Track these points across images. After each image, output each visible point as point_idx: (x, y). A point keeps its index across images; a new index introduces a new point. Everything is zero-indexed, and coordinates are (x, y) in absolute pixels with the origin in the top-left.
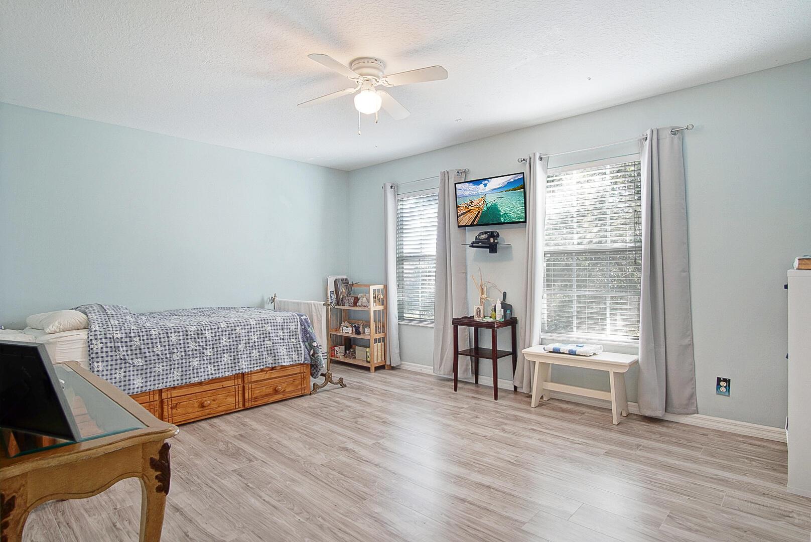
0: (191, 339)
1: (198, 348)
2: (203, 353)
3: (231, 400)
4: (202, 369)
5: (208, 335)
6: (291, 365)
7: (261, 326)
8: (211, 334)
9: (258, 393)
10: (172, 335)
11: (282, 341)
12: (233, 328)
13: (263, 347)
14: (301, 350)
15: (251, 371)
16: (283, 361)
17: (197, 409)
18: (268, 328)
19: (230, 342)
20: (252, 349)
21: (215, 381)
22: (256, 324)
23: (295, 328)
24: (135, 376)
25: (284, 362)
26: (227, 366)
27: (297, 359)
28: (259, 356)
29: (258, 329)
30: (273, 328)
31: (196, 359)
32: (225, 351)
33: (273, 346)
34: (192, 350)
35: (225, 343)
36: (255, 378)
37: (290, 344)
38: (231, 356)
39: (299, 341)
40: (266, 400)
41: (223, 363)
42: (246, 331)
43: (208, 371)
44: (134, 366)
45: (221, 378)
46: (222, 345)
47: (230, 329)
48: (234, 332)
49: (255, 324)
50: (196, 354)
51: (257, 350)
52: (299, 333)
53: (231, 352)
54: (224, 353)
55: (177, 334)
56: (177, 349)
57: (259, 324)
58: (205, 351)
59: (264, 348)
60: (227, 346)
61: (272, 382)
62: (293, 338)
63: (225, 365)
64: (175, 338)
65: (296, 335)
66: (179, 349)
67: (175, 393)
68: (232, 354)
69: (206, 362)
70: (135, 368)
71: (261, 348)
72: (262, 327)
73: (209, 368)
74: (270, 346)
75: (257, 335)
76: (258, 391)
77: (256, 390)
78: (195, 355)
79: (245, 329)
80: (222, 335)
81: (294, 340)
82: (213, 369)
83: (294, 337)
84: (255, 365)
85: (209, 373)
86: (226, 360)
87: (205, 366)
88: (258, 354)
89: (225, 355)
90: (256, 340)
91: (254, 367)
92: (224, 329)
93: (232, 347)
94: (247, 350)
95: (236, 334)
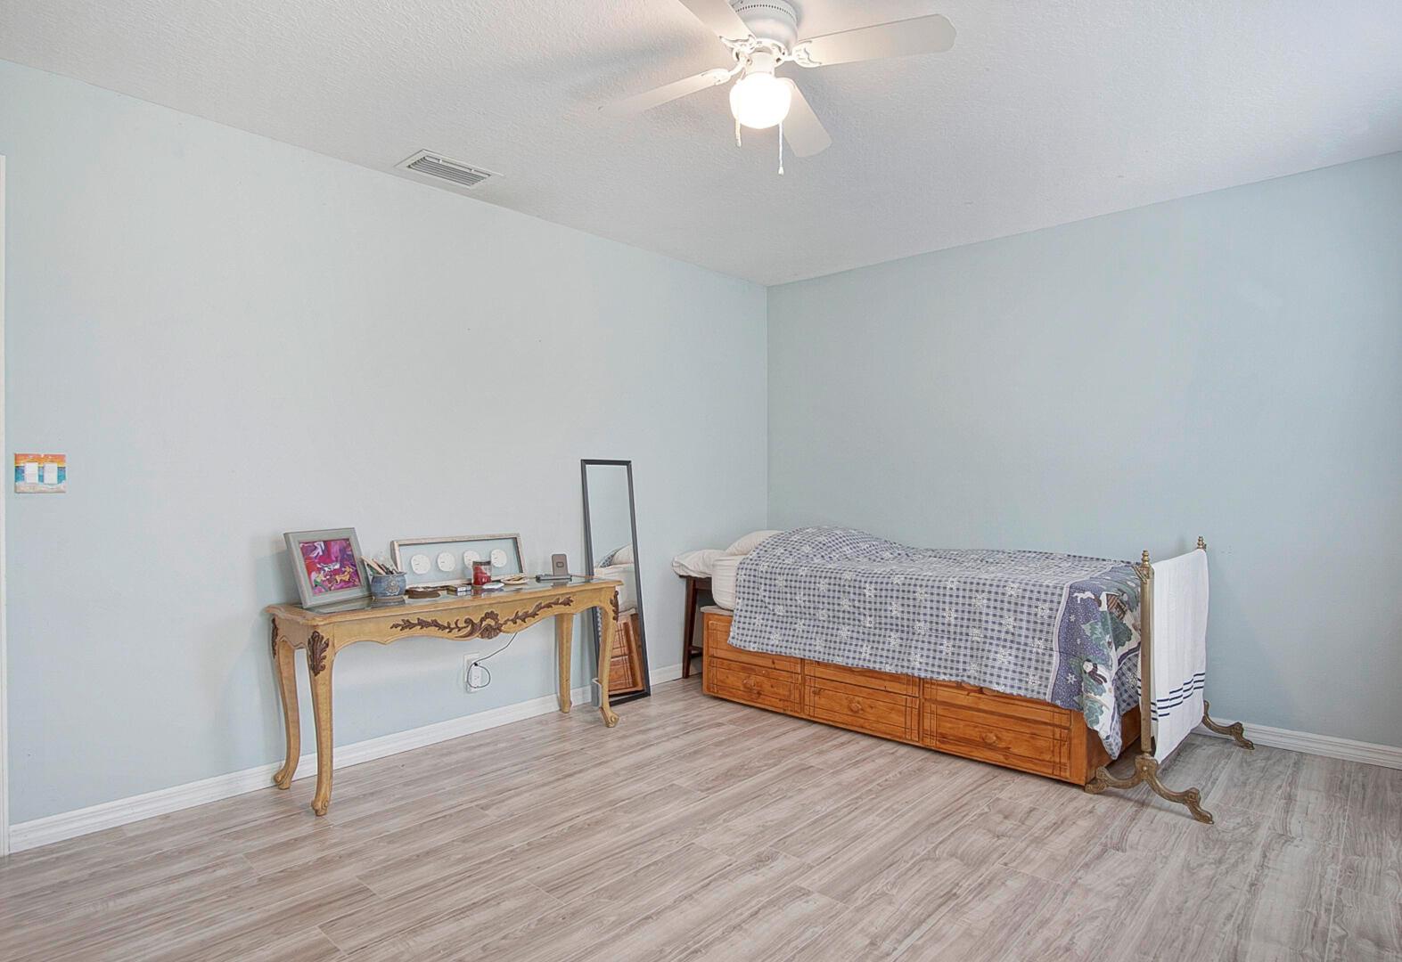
0: (844, 592)
1: (852, 610)
2: (859, 621)
3: (897, 719)
4: (853, 646)
5: (869, 592)
6: (1012, 694)
7: (967, 594)
8: (874, 591)
9: (950, 728)
10: (821, 580)
11: (1009, 637)
12: (912, 588)
13: (964, 638)
14: (1048, 671)
15: (931, 678)
16: (995, 679)
17: (846, 710)
18: (981, 602)
19: (903, 612)
20: (942, 637)
21: (875, 675)
22: (958, 589)
23: (1050, 617)
24: (774, 629)
25: (998, 684)
26: (891, 655)
27: (1036, 688)
28: (953, 654)
29: (961, 600)
30: (992, 604)
31: (848, 627)
32: (894, 627)
33: (985, 643)
34: (844, 612)
35: (894, 612)
36: (944, 695)
37: (1028, 649)
38: (902, 639)
39: (1052, 649)
40: (963, 750)
41: (886, 647)
42: (935, 598)
43: (861, 653)
44: (774, 614)
45: (877, 672)
46: (888, 614)
47: (906, 588)
48: (911, 596)
49: (955, 588)
50: (849, 619)
51: (952, 642)
52: (1056, 630)
53: (903, 632)
54: (891, 630)
55: (827, 580)
56: (823, 603)
57: (964, 590)
58: (862, 618)
59: (967, 641)
60: (897, 618)
61: (979, 717)
62: (1040, 639)
63: (888, 650)
64: (823, 586)
65: (1048, 632)
66: (826, 605)
67: (820, 672)
68: (905, 636)
69: (861, 636)
70: (776, 618)
71: (961, 640)
72: (970, 598)
73: (864, 648)
74: (979, 639)
75: (957, 611)
76: (949, 725)
77: (947, 722)
78: (846, 621)
79: (932, 594)
80: (892, 597)
81: (1041, 643)
82: (869, 652)
83: (1044, 636)
84: (942, 670)
85: (862, 657)
86: (893, 643)
87: (860, 643)
88: (951, 649)
89: (892, 634)
90: (953, 622)
91: (939, 673)
92: (896, 588)
93: (905, 623)
94: (930, 636)
95: (914, 599)
